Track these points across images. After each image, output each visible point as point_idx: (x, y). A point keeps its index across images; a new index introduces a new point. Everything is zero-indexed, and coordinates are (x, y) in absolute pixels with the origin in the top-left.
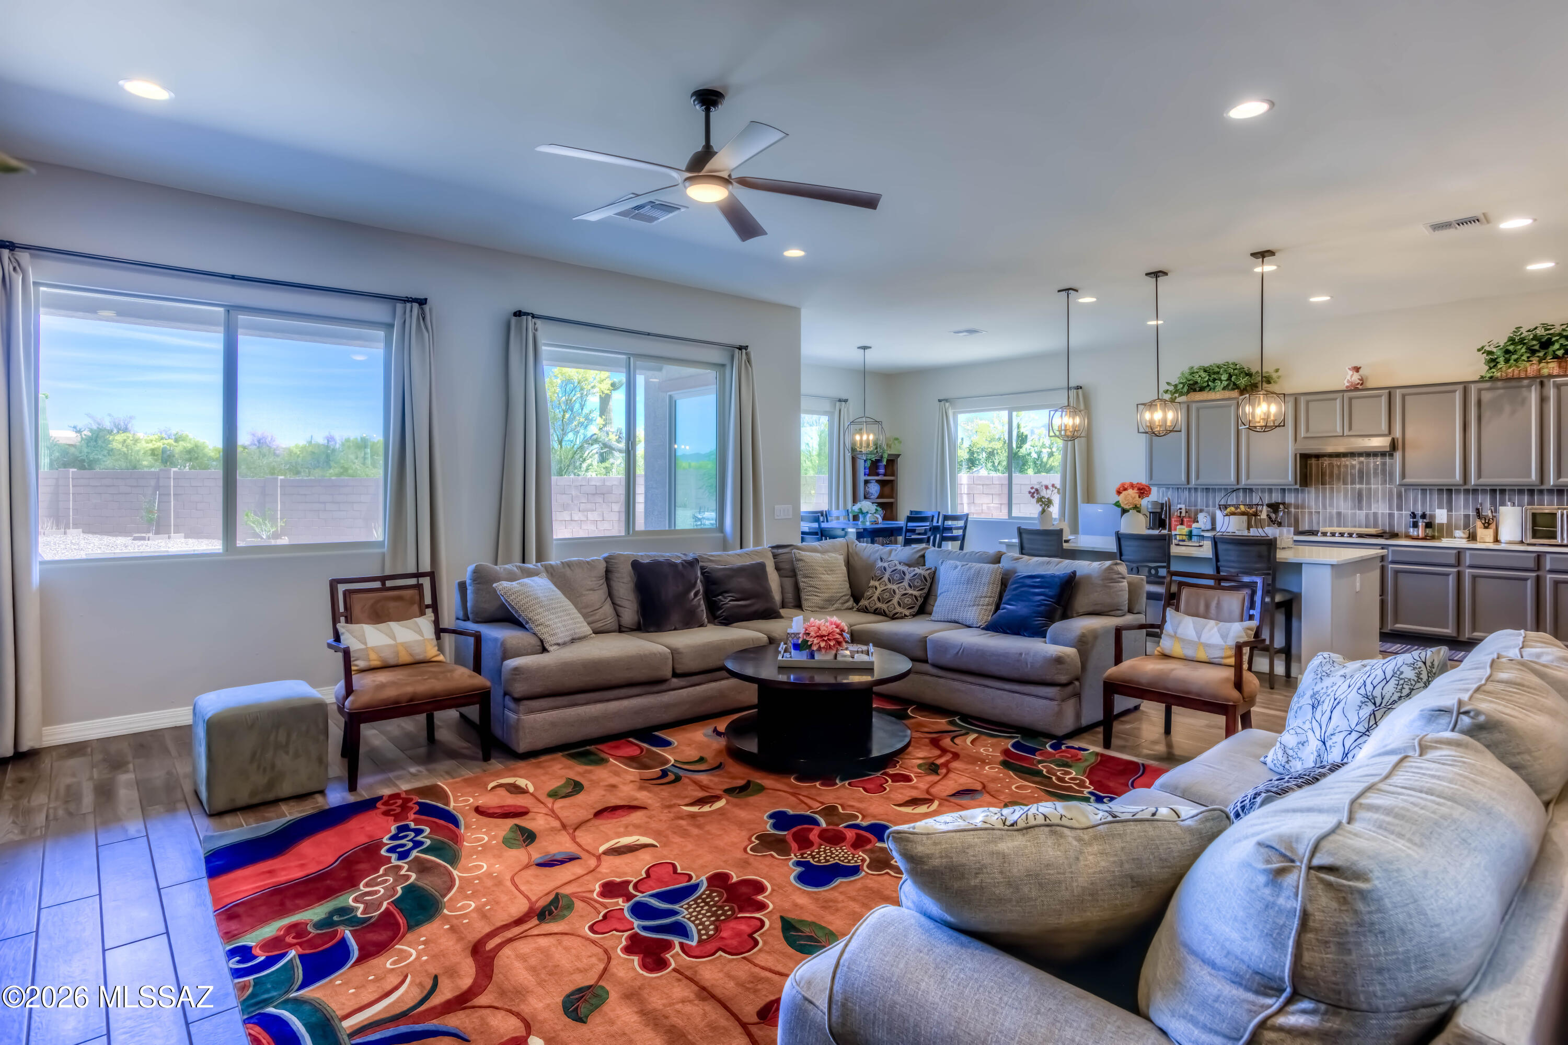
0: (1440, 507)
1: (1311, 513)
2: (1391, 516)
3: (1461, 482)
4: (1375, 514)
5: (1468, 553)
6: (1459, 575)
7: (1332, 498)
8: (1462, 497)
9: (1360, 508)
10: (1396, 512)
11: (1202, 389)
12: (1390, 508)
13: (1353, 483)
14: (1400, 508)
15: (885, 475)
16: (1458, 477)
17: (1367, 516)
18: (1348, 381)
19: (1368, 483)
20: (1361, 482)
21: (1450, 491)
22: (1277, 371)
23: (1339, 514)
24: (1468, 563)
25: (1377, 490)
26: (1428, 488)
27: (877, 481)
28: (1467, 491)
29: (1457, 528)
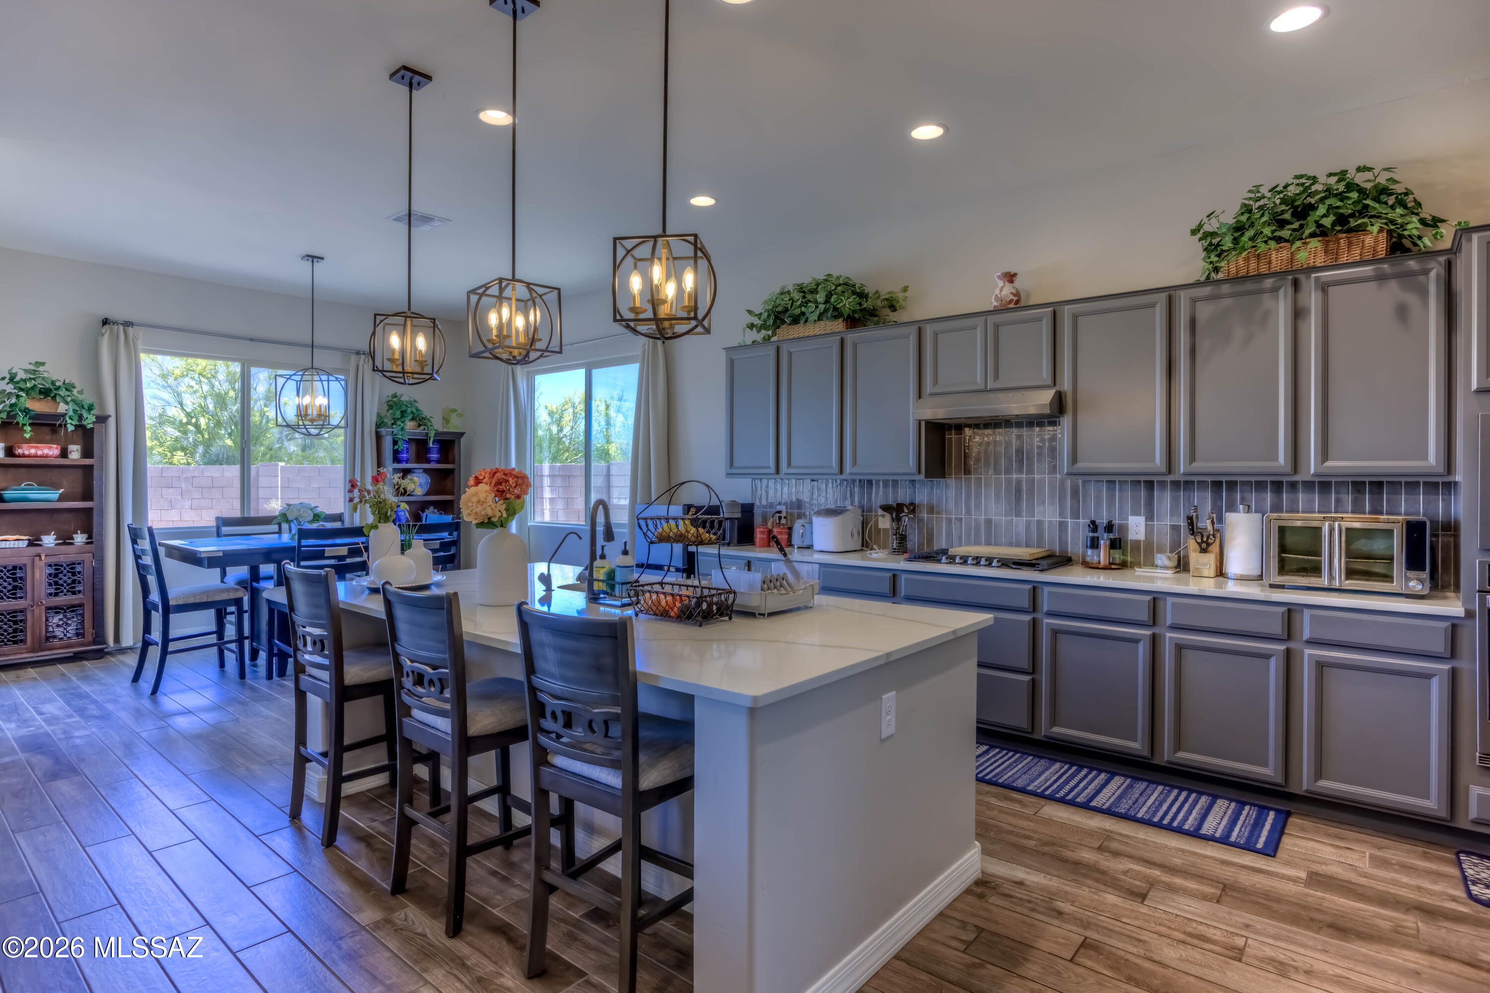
0: (1136, 513)
1: (949, 521)
2: (1062, 525)
3: (1163, 469)
4: (1040, 523)
5: (1170, 600)
6: (1155, 640)
7: (978, 497)
8: (1168, 494)
9: (1018, 514)
10: (1069, 520)
11: (795, 321)
12: (1061, 514)
13: (1008, 471)
14: (1075, 515)
15: (438, 462)
16: (1158, 461)
17: (1028, 524)
18: (997, 297)
19: (1030, 471)
20: (1020, 471)
21: (1150, 485)
22: (905, 289)
23: (989, 522)
24: (1168, 623)
25: (1042, 481)
26: (1117, 478)
27: (426, 471)
28: (1176, 484)
29: (1161, 551)
